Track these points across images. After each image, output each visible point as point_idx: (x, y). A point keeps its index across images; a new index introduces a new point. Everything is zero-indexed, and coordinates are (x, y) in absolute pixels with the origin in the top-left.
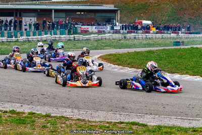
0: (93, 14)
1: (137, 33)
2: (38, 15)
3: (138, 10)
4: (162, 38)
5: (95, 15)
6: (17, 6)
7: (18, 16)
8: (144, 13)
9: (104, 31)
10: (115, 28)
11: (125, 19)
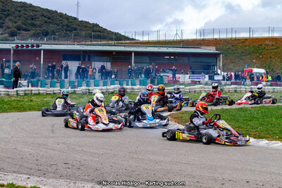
0: (187, 58)
1: (244, 84)
2: (113, 59)
3: (248, 54)
4: (274, 92)
5: (189, 59)
6: (85, 46)
7: (87, 60)
8: (257, 58)
9: (199, 82)
10: (216, 78)
11: (231, 66)
